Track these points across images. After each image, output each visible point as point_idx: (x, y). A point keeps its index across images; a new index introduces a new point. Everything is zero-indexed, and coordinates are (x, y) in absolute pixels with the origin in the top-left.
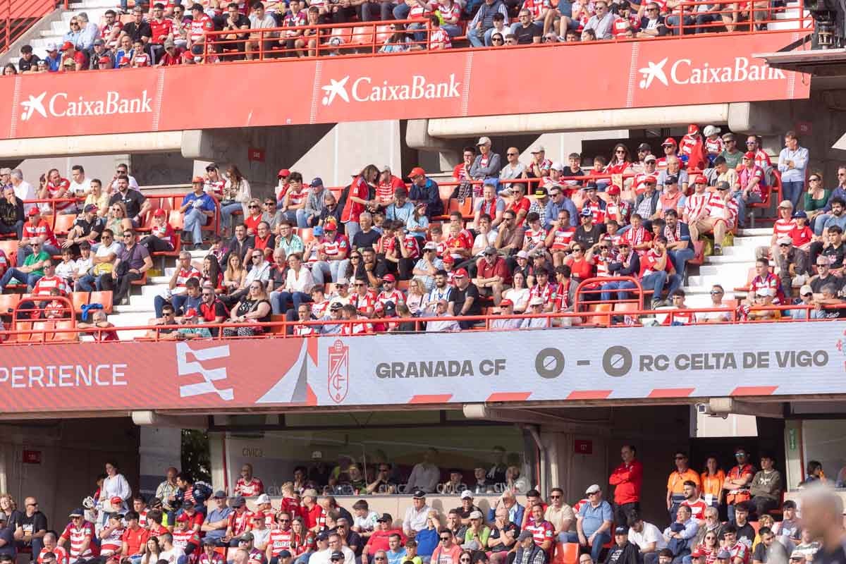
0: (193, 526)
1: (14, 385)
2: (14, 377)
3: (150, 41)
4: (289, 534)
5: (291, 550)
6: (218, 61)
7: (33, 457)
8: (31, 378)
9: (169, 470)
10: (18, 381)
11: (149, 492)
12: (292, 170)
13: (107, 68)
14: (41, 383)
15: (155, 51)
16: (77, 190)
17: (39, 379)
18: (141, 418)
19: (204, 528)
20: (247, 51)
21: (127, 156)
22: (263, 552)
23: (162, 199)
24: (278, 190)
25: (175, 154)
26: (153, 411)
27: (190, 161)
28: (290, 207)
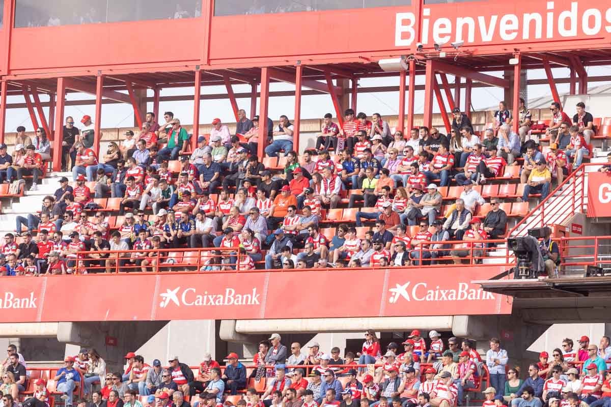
3: (37, 257)
6: (86, 273)
13: (4, 275)
15: (41, 264)
20: (107, 266)
21: (17, 339)
23: (42, 371)
24: (126, 367)
25: (53, 338)
27: (63, 344)
28: (134, 381)
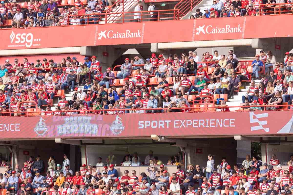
0: (255, 175)
1: (194, 127)
2: (194, 123)
3: (241, 8)
4: (288, 178)
5: (289, 184)
6: (264, 15)
7: (200, 151)
8: (200, 124)
9: (247, 156)
10: (195, 125)
11: (240, 163)
12: (290, 52)
13: (226, 17)
14: (203, 125)
15: (243, 11)
16: (216, 59)
17: (203, 124)
18: (237, 138)
19: (259, 176)
20: (275, 11)
21: (232, 47)
22: (279, 185)
23: (245, 62)
24: (285, 59)
25: (249, 47)
26: (241, 135)
27: (254, 49)
28: (289, 65)
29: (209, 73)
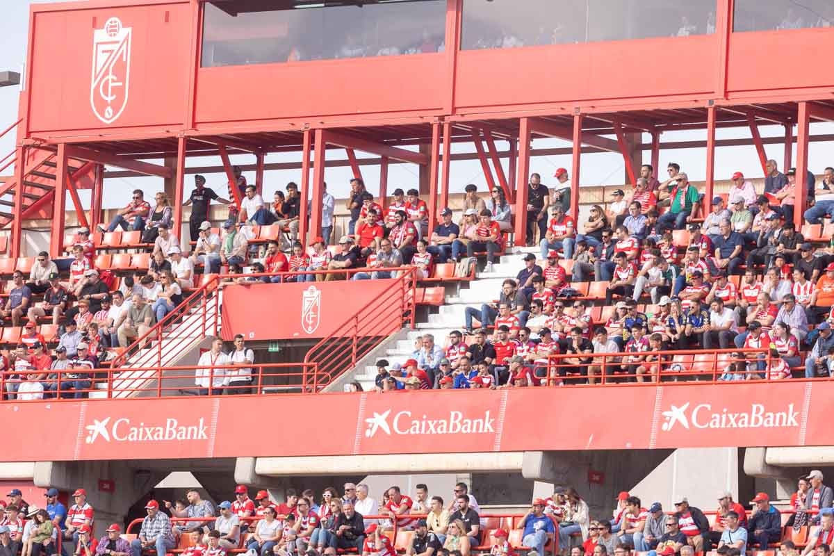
3: (494, 362)
15: (499, 372)
20: (590, 375)
21: (467, 475)
23: (502, 519)
24: (616, 513)
25: (516, 475)
27: (530, 483)
28: (627, 531)
29: (400, 548)
